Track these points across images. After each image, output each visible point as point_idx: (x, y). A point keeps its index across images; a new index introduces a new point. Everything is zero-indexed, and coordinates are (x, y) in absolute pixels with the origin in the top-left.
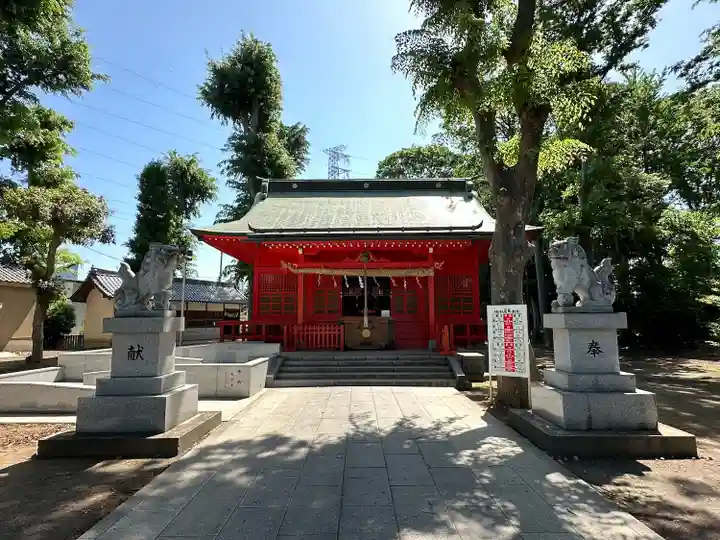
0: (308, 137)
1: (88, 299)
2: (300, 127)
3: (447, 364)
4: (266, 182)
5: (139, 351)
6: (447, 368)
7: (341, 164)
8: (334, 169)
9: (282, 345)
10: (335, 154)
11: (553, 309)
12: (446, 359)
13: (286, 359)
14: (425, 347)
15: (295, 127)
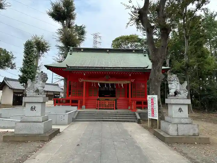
0: (85, 30)
1: (3, 89)
2: (83, 26)
3: (135, 114)
4: (71, 48)
5: (34, 108)
6: (135, 116)
7: (98, 40)
8: (95, 42)
9: (78, 107)
10: (96, 36)
11: (168, 97)
12: (134, 113)
13: (79, 112)
14: (128, 108)
15: (81, 26)
